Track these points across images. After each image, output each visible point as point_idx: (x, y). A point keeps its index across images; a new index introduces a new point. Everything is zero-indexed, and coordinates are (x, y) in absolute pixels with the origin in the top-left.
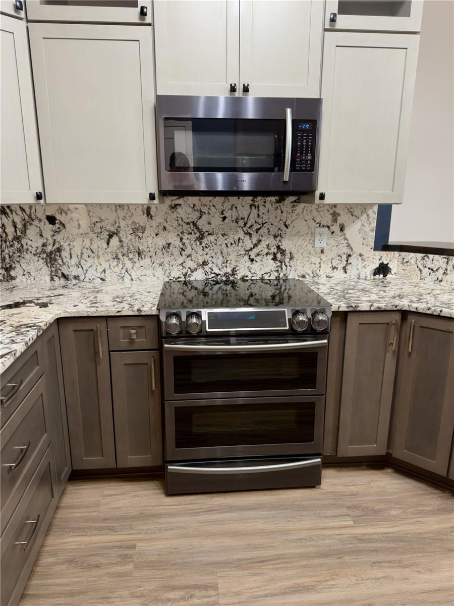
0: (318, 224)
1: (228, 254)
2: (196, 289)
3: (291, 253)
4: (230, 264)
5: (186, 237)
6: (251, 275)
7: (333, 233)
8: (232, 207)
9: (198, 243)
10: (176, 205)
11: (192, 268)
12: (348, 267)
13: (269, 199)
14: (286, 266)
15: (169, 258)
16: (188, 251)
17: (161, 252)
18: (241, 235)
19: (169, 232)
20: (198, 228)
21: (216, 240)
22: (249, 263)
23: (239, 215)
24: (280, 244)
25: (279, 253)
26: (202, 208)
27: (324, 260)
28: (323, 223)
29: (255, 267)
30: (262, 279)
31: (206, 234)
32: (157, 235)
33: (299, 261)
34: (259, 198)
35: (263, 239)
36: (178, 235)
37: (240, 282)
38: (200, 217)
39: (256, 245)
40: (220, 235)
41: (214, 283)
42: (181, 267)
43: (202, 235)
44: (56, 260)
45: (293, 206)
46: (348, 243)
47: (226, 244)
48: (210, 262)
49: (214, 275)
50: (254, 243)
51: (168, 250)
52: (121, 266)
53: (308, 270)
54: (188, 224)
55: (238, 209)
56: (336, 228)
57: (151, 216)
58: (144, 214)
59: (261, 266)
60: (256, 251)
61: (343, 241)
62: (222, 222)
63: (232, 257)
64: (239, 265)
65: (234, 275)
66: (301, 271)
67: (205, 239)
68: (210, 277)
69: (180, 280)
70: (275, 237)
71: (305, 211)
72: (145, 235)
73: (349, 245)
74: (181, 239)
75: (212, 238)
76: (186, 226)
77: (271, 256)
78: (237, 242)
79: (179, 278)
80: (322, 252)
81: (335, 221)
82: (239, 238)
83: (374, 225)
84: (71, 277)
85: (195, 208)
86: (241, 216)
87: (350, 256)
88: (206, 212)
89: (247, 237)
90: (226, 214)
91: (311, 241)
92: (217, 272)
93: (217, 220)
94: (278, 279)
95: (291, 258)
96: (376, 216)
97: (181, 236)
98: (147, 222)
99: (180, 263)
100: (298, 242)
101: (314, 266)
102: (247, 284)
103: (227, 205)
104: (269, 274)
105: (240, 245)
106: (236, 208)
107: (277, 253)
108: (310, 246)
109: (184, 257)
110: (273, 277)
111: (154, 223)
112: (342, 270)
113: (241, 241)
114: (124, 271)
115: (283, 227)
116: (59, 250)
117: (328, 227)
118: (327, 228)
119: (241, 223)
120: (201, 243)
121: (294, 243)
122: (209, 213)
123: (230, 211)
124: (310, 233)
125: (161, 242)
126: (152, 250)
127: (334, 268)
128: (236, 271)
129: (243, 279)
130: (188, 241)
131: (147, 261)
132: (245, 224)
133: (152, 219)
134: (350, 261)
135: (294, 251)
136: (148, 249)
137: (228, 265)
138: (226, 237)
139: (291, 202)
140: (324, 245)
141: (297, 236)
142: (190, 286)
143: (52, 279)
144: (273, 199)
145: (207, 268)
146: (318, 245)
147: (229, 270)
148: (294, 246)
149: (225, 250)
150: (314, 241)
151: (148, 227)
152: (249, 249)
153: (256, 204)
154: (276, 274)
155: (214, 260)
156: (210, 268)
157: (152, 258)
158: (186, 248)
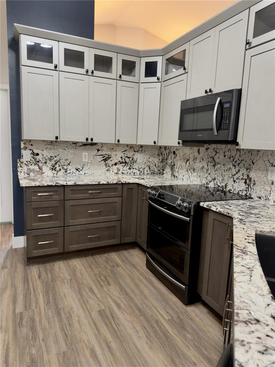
0: (271, 165)
1: (225, 176)
2: (210, 191)
3: (254, 181)
4: (225, 181)
6: (233, 190)
10: (208, 148)
11: (210, 180)
14: (251, 189)
15: (202, 174)
16: (209, 171)
17: (200, 170)
19: (204, 161)
20: (214, 160)
21: (220, 167)
22: (233, 183)
23: (231, 154)
24: (249, 174)
25: (248, 180)
26: (217, 150)
27: (273, 189)
28: (274, 164)
29: (236, 185)
30: (238, 194)
31: (217, 164)
32: (200, 162)
33: (258, 187)
35: (241, 170)
37: (228, 193)
38: (216, 155)
39: (237, 173)
40: (222, 165)
41: (217, 190)
42: (206, 179)
43: (215, 163)
44: (173, 169)
47: (224, 170)
48: (217, 179)
50: (236, 171)
51: (203, 170)
52: (188, 174)
53: (263, 194)
54: (211, 157)
55: (231, 151)
57: (199, 153)
59: (239, 186)
60: (237, 176)
62: (224, 158)
63: (226, 178)
64: (229, 183)
65: (226, 188)
66: (259, 194)
67: (216, 166)
68: (216, 186)
69: (205, 185)
70: (247, 169)
71: (264, 155)
72: (197, 161)
74: (208, 165)
76: (210, 159)
77: (244, 181)
79: (205, 184)
80: (272, 184)
82: (230, 167)
84: (176, 177)
85: (214, 150)
88: (218, 152)
89: (234, 167)
90: (226, 154)
91: (266, 175)
92: (219, 185)
93: (222, 157)
95: (254, 184)
97: (208, 163)
99: (206, 177)
100: (259, 174)
101: (266, 192)
102: (231, 194)
103: (227, 149)
104: (242, 192)
105: (230, 171)
106: (230, 150)
107: (247, 179)
108: (265, 178)
109: (208, 174)
110: (243, 194)
111: (200, 156)
113: (231, 169)
114: (188, 177)
115: (251, 164)
116: (174, 165)
119: (232, 159)
120: (214, 168)
121: (257, 175)
122: (219, 152)
123: (227, 152)
124: (266, 169)
125: (201, 165)
128: (227, 186)
129: (229, 191)
130: (210, 166)
131: (195, 174)
135: (256, 180)
136: (197, 168)
137: (224, 182)
138: (225, 166)
140: (273, 178)
141: (258, 170)
142: (208, 189)
143: (171, 177)
145: (215, 181)
146: (270, 178)
147: (224, 185)
148: (256, 177)
149: (223, 173)
151: (198, 158)
152: (234, 174)
154: (245, 192)
155: (219, 178)
157: (197, 173)
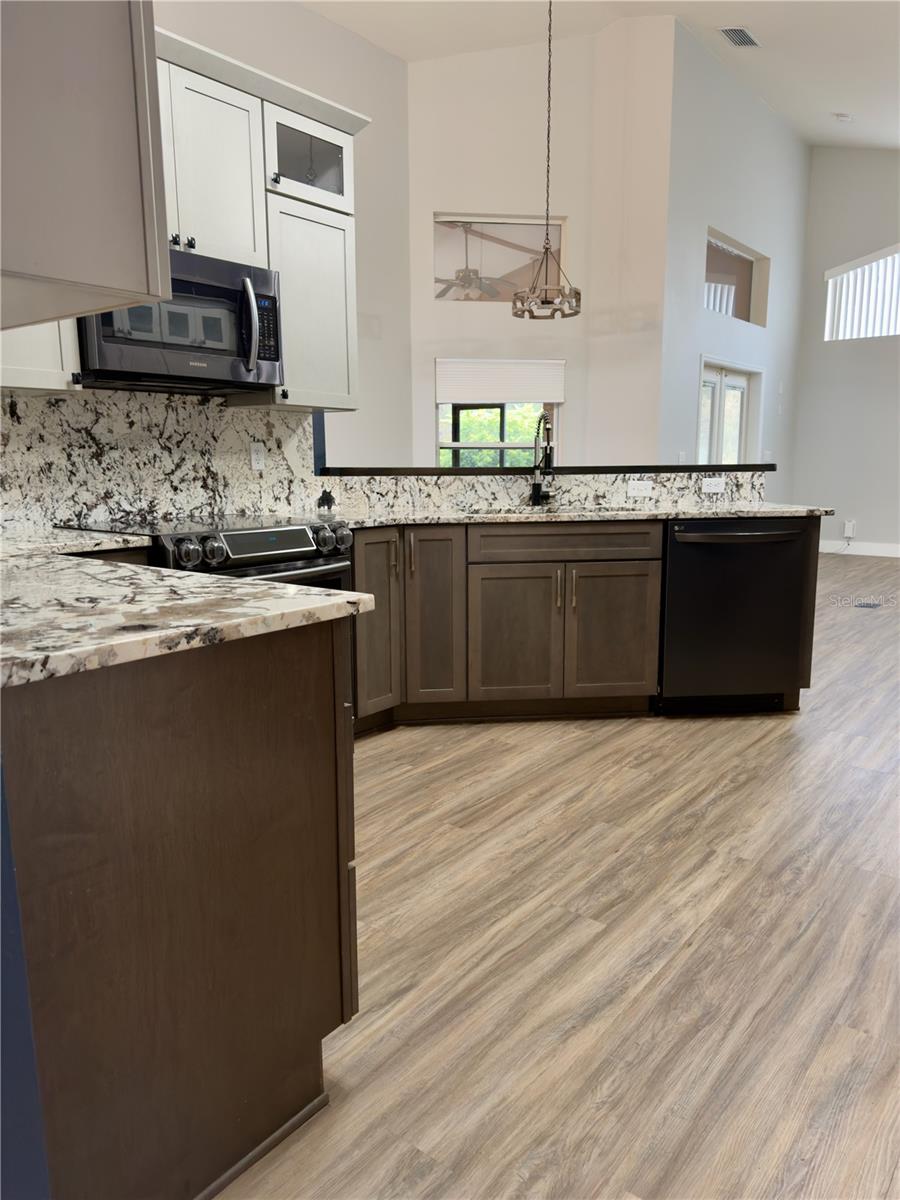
0: (252, 438)
1: (142, 480)
3: (224, 478)
4: (146, 495)
5: (76, 452)
6: (177, 511)
7: (270, 450)
8: (141, 408)
9: (96, 462)
10: (56, 400)
11: (88, 503)
12: (291, 497)
13: (189, 398)
14: (220, 497)
15: (51, 488)
16: (81, 475)
17: (37, 479)
18: (157, 450)
19: (49, 444)
20: (93, 439)
21: (122, 458)
22: (171, 494)
23: (151, 419)
24: (209, 464)
25: (210, 477)
26: (98, 406)
27: (264, 488)
28: (258, 436)
29: (181, 498)
30: (192, 516)
31: (107, 448)
32: (29, 449)
33: (235, 490)
34: (177, 396)
35: (187, 457)
36: (64, 449)
37: (161, 522)
38: (97, 421)
39: (178, 466)
40: (127, 450)
42: (72, 503)
43: (100, 449)
45: (221, 411)
46: (287, 465)
47: (138, 464)
48: (116, 493)
49: (123, 514)
50: (175, 462)
51: (50, 475)
53: (246, 502)
54: (79, 431)
55: (150, 411)
56: (272, 444)
57: (19, 418)
58: (5, 414)
59: (189, 498)
60: (179, 474)
61: (281, 462)
62: (129, 431)
63: (148, 484)
64: (159, 496)
65: (153, 512)
66: (239, 505)
67: (106, 456)
68: (118, 516)
69: (71, 523)
70: (203, 454)
71: (235, 420)
73: (289, 468)
74: (69, 456)
75: (115, 454)
76: (75, 436)
77: (199, 483)
78: (152, 461)
79: (69, 520)
80: (261, 476)
81: (270, 434)
82: (155, 455)
83: (311, 441)
85: (88, 406)
86: (155, 421)
87: (291, 481)
88: (105, 414)
89: (166, 453)
90: (135, 417)
91: (247, 461)
92: (128, 508)
93: (121, 427)
94: (211, 515)
95: (226, 485)
96: (311, 430)
97: (68, 450)
98: (11, 427)
99: (70, 496)
100: (232, 461)
101: (252, 496)
102: (172, 524)
103: (134, 405)
104: (200, 510)
105: (156, 466)
106: (147, 408)
107: (208, 477)
108: (246, 468)
109: (75, 485)
110: (205, 514)
111: (23, 429)
112: (286, 502)
113: (158, 459)
115: (211, 441)
117: (264, 442)
118: (262, 444)
119: (156, 432)
120: (100, 463)
121: (227, 464)
122: (108, 415)
123: (138, 414)
124: (244, 449)
125: (36, 460)
126: (21, 474)
127: (277, 499)
128: (155, 506)
129: (166, 517)
130: (80, 459)
131: (15, 494)
132: (161, 435)
133: (19, 423)
134: (292, 489)
135: (228, 475)
136: (15, 473)
137: (142, 497)
138: (137, 453)
139: (217, 405)
140: (261, 466)
141: (229, 454)
144: (195, 399)
145: (112, 503)
146: (255, 466)
147: (144, 505)
148: (227, 468)
149: (136, 473)
150: (250, 461)
151: (13, 435)
152: (170, 471)
153: (173, 404)
154: (209, 509)
155: (122, 489)
156: (117, 503)
157: (23, 489)
158: (78, 470)
